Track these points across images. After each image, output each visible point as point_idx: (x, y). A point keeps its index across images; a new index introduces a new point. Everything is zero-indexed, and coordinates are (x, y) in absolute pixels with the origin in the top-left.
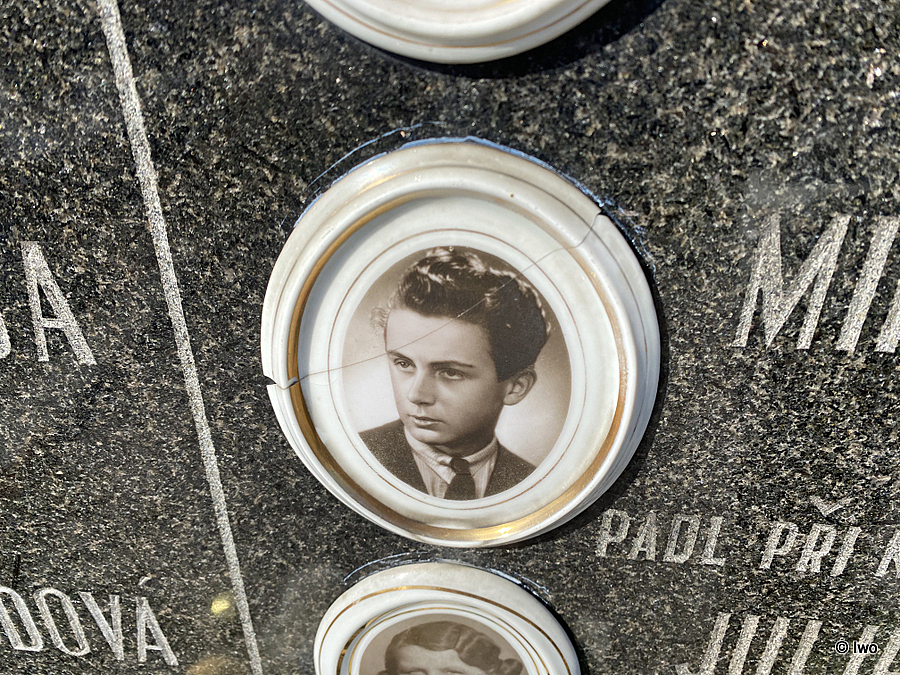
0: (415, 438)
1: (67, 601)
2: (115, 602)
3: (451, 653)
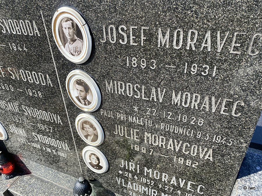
0: (80, 98)
1: (51, 114)
2: (55, 115)
3: (88, 125)
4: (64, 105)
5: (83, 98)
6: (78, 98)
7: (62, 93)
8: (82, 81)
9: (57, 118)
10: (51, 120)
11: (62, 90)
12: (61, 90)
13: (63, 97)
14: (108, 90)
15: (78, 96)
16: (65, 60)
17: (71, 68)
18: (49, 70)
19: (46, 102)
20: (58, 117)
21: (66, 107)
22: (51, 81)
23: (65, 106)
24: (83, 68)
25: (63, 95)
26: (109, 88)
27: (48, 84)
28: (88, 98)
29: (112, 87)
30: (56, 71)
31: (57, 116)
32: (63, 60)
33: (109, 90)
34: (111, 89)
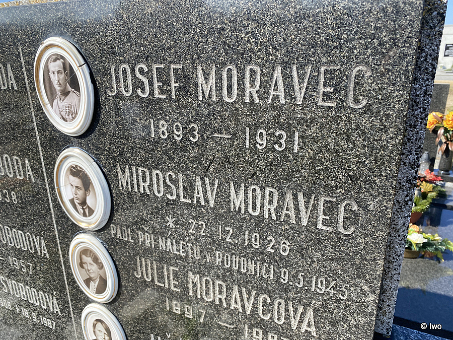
0: (76, 202)
1: (30, 236)
2: (38, 238)
3: (90, 258)
4: (51, 218)
5: (80, 202)
6: (72, 201)
7: (49, 195)
8: (79, 169)
9: (40, 244)
10: (31, 249)
11: (50, 188)
12: (48, 187)
13: (50, 201)
14: (122, 186)
15: (73, 197)
16: (54, 131)
17: (63, 146)
18: (29, 150)
19: (24, 212)
20: (43, 241)
21: (54, 222)
22: (32, 171)
23: (54, 219)
24: (81, 143)
25: (50, 198)
26: (123, 181)
27: (27, 176)
28: (89, 201)
29: (129, 179)
30: (41, 152)
31: (40, 239)
32: (51, 131)
33: (125, 185)
34: (127, 183)
